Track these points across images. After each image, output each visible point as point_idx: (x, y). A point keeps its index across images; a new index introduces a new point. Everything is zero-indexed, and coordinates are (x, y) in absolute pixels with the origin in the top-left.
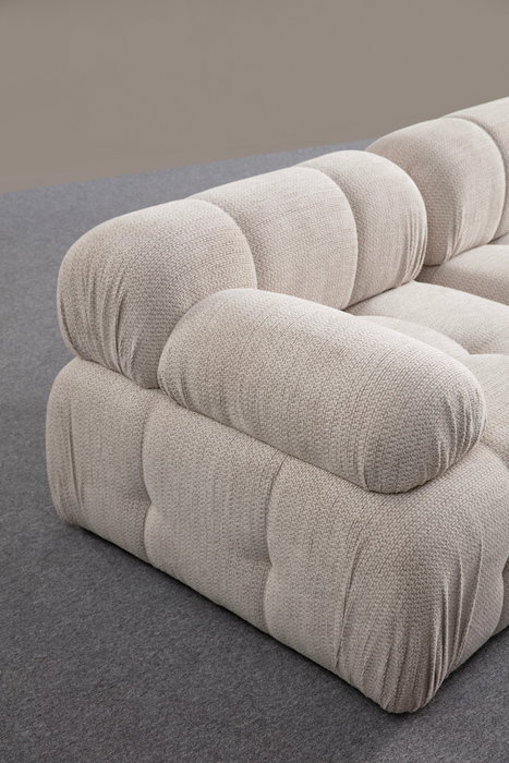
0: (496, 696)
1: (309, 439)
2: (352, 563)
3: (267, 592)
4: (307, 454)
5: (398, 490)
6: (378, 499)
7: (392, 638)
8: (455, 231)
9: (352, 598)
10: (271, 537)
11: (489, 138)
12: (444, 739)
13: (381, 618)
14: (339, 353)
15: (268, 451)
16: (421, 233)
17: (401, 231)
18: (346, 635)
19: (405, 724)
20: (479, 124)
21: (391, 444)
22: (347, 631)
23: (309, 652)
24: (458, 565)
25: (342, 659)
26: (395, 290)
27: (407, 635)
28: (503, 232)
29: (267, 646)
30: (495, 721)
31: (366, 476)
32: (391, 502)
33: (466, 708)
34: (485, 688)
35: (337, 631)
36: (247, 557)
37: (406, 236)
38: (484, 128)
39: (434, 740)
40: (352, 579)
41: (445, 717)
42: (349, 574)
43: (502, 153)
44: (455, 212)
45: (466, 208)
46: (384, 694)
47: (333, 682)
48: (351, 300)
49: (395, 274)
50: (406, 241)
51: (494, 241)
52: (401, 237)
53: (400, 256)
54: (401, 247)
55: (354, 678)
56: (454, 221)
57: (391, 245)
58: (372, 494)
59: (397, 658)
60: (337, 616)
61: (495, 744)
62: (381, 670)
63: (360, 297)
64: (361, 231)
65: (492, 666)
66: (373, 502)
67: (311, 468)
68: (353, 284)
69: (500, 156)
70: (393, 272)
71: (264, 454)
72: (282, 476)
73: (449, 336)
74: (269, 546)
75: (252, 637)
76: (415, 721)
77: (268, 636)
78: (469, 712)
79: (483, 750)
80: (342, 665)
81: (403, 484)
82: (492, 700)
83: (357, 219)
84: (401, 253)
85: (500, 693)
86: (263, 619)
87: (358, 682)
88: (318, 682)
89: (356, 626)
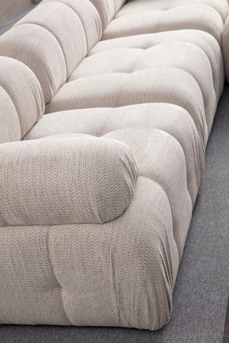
0: (195, 296)
1: (61, 211)
2: (111, 264)
3: (64, 303)
4: (62, 220)
5: (118, 216)
6: (110, 225)
7: (147, 292)
8: (51, 81)
9: (117, 282)
10: (57, 273)
11: (43, 28)
12: (186, 329)
13: (137, 284)
14: (55, 160)
15: (37, 229)
16: (39, 88)
17: (30, 91)
18: (121, 303)
19: (164, 332)
20: (35, 24)
21: (107, 194)
22: (120, 300)
23: (101, 323)
24: (161, 239)
25: (122, 316)
26: (39, 123)
27: (154, 286)
28: (69, 74)
29: (73, 332)
30: (203, 308)
31: (100, 216)
32: (117, 224)
33: (186, 309)
34: (188, 294)
35: (114, 303)
36: (46, 290)
37: (33, 92)
38: (39, 25)
39: (182, 332)
40: (114, 272)
41: (180, 318)
42: (112, 270)
43: (53, 34)
44: (47, 72)
45: (51, 68)
46: (151, 323)
47: (117, 332)
48: (22, 136)
49: (36, 114)
50: (34, 95)
51: (67, 81)
52: (32, 93)
53: (35, 104)
54: (33, 99)
55: (132, 323)
56: (49, 77)
57: (29, 100)
58: (105, 224)
59: (153, 300)
60: (112, 296)
61: (210, 318)
62: (146, 311)
63: (25, 133)
64: (13, 98)
65: (184, 283)
66: (108, 228)
67: (65, 226)
68: (20, 127)
69: (53, 36)
70: (35, 113)
71: (35, 231)
72: (51, 238)
73: (83, 133)
74: (57, 279)
75: (62, 332)
76: (168, 328)
77: (72, 327)
78: (189, 310)
79: (207, 324)
80: (123, 319)
81: (119, 212)
82: (195, 299)
83: (8, 92)
84: (34, 102)
85: (196, 293)
86: (67, 319)
87: (135, 324)
88: (110, 336)
89: (125, 295)
